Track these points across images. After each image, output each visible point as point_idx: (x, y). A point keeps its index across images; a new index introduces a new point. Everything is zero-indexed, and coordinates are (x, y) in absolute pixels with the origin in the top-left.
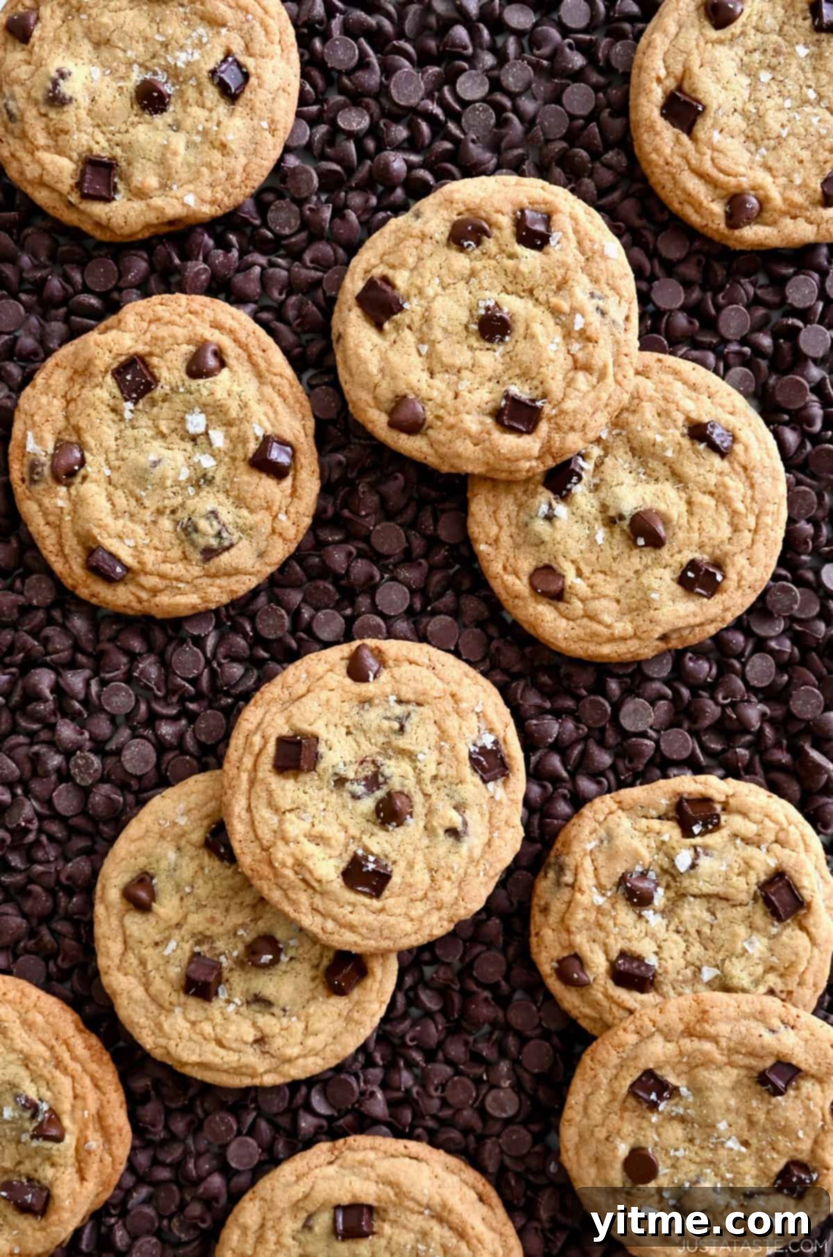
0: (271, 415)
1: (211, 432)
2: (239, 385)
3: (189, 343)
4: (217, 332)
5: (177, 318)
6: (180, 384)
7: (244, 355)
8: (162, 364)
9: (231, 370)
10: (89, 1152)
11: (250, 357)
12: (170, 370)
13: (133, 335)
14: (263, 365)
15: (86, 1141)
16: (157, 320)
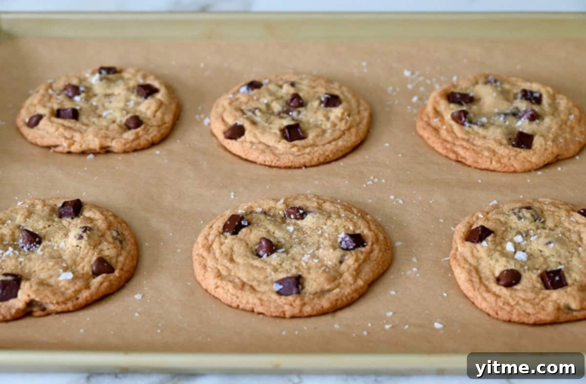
0: (475, 251)
1: (513, 250)
2: (490, 265)
3: (516, 290)
4: (498, 292)
5: (521, 302)
6: (527, 271)
7: (484, 280)
8: (535, 283)
9: (493, 274)
10: (436, 117)
11: (480, 279)
12: (530, 279)
13: (550, 299)
14: (474, 273)
15: (440, 121)
16: (534, 305)
